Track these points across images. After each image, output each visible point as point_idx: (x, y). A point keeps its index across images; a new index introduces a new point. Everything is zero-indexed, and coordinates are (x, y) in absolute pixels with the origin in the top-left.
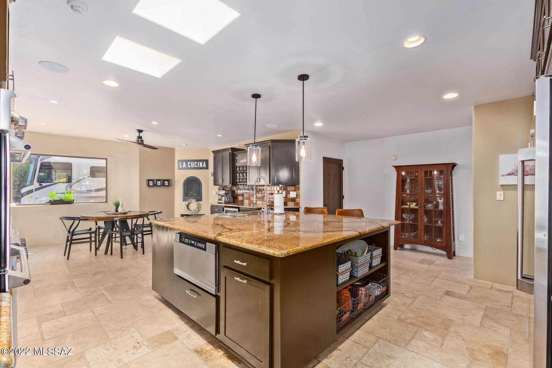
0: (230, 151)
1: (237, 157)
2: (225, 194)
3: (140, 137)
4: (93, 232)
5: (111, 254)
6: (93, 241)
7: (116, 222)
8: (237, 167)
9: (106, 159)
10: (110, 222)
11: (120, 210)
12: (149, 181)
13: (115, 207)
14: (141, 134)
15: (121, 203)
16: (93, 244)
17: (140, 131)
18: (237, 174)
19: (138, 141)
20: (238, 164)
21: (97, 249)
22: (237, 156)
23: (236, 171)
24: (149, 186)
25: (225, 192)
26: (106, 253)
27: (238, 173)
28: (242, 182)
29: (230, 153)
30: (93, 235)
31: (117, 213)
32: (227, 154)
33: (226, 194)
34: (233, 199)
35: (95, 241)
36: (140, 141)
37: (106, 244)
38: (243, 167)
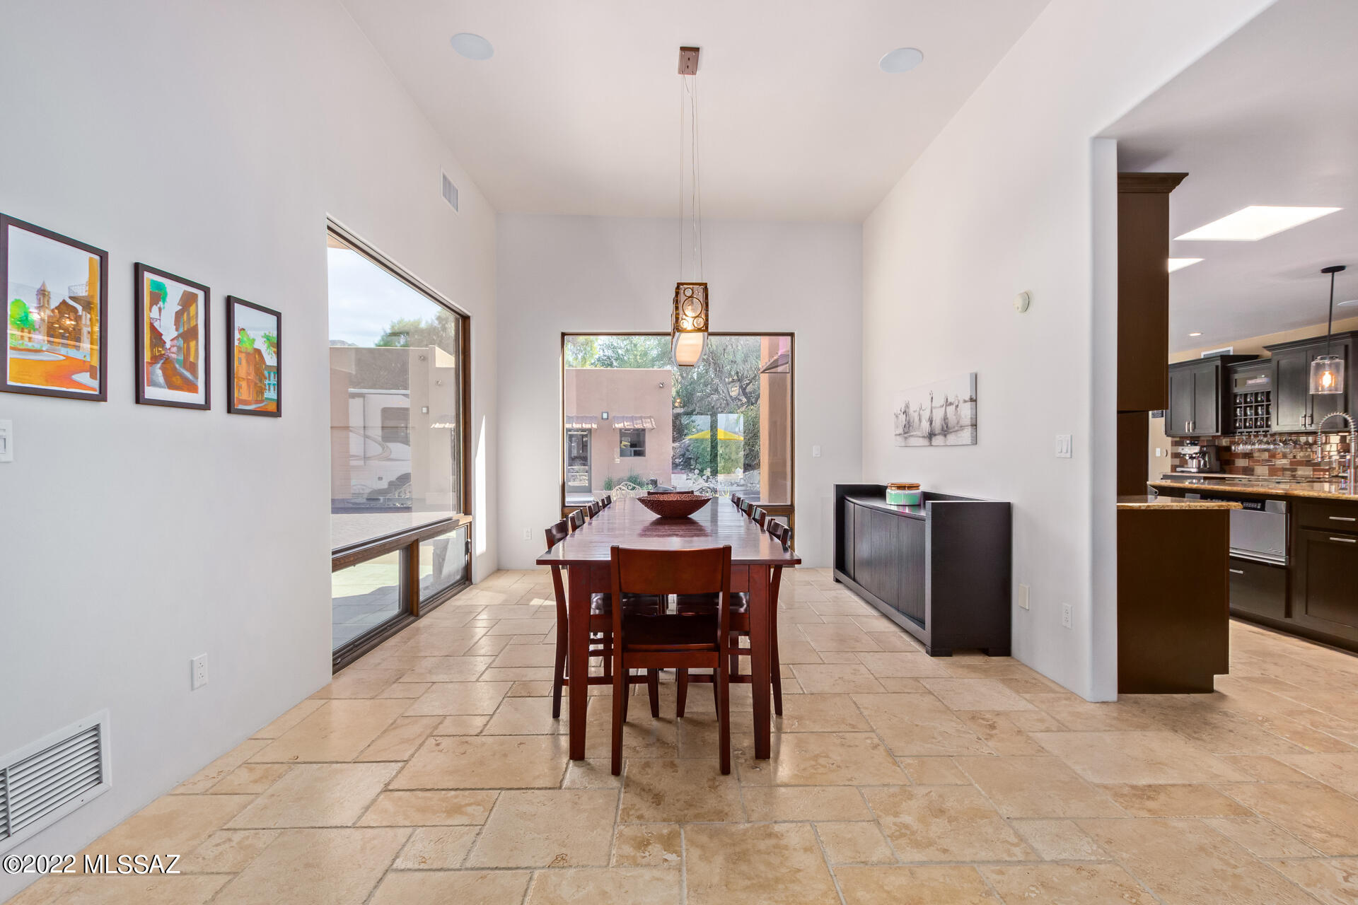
0: (1219, 363)
1: (1236, 375)
2: (1200, 453)
8: (1236, 396)
18: (1236, 411)
20: (1238, 390)
22: (1236, 372)
23: (1235, 403)
25: (1201, 449)
27: (1241, 407)
28: (1251, 428)
29: (1217, 367)
32: (1210, 370)
33: (1202, 454)
34: (1221, 465)
38: (1257, 394)
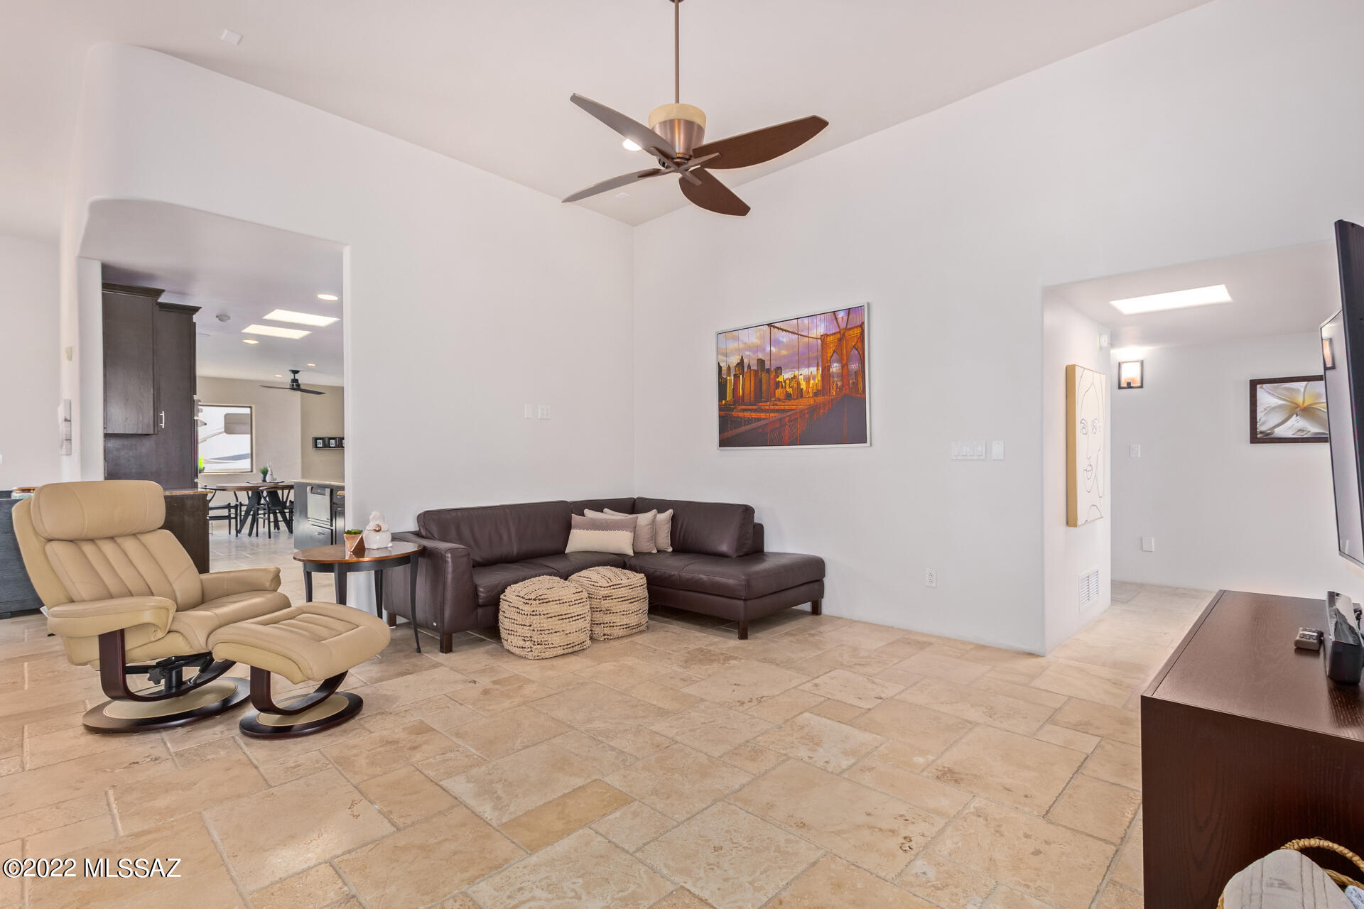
3: (295, 381)
4: (233, 507)
5: (257, 535)
6: (233, 518)
7: (262, 492)
9: (251, 407)
10: (256, 493)
11: (268, 479)
12: (316, 439)
13: (262, 475)
14: (297, 376)
15: (269, 469)
16: (233, 521)
17: (295, 372)
19: (293, 385)
21: (238, 532)
24: (316, 447)
26: (250, 534)
30: (233, 511)
31: (265, 484)
35: (236, 518)
36: (296, 386)
37: (249, 526)
